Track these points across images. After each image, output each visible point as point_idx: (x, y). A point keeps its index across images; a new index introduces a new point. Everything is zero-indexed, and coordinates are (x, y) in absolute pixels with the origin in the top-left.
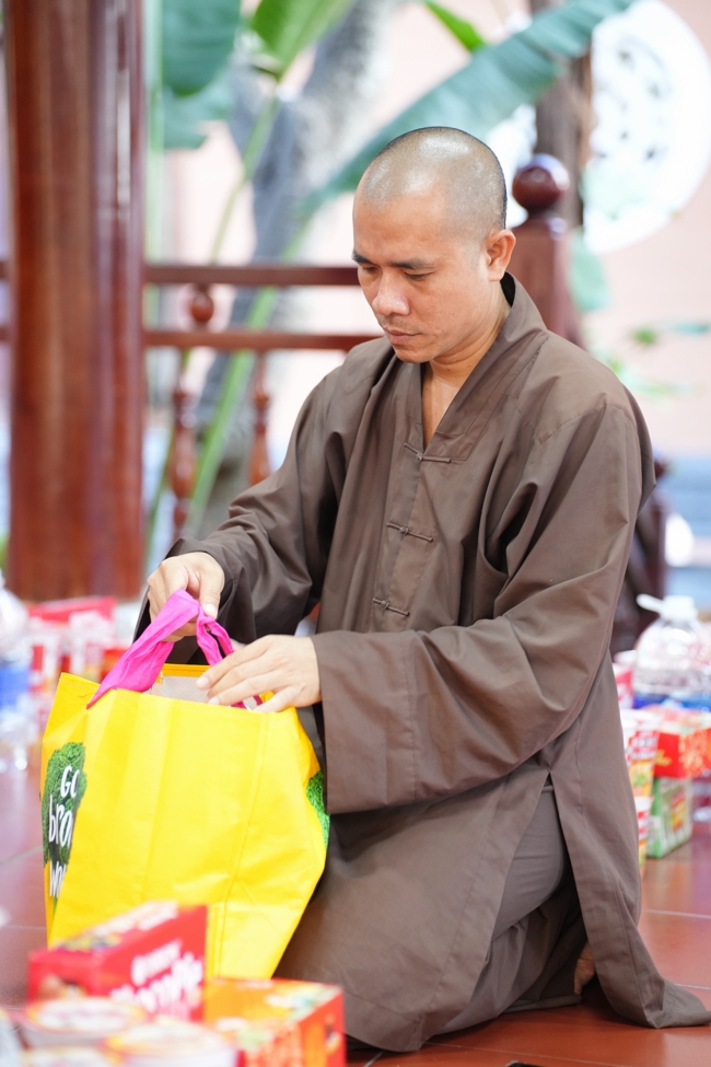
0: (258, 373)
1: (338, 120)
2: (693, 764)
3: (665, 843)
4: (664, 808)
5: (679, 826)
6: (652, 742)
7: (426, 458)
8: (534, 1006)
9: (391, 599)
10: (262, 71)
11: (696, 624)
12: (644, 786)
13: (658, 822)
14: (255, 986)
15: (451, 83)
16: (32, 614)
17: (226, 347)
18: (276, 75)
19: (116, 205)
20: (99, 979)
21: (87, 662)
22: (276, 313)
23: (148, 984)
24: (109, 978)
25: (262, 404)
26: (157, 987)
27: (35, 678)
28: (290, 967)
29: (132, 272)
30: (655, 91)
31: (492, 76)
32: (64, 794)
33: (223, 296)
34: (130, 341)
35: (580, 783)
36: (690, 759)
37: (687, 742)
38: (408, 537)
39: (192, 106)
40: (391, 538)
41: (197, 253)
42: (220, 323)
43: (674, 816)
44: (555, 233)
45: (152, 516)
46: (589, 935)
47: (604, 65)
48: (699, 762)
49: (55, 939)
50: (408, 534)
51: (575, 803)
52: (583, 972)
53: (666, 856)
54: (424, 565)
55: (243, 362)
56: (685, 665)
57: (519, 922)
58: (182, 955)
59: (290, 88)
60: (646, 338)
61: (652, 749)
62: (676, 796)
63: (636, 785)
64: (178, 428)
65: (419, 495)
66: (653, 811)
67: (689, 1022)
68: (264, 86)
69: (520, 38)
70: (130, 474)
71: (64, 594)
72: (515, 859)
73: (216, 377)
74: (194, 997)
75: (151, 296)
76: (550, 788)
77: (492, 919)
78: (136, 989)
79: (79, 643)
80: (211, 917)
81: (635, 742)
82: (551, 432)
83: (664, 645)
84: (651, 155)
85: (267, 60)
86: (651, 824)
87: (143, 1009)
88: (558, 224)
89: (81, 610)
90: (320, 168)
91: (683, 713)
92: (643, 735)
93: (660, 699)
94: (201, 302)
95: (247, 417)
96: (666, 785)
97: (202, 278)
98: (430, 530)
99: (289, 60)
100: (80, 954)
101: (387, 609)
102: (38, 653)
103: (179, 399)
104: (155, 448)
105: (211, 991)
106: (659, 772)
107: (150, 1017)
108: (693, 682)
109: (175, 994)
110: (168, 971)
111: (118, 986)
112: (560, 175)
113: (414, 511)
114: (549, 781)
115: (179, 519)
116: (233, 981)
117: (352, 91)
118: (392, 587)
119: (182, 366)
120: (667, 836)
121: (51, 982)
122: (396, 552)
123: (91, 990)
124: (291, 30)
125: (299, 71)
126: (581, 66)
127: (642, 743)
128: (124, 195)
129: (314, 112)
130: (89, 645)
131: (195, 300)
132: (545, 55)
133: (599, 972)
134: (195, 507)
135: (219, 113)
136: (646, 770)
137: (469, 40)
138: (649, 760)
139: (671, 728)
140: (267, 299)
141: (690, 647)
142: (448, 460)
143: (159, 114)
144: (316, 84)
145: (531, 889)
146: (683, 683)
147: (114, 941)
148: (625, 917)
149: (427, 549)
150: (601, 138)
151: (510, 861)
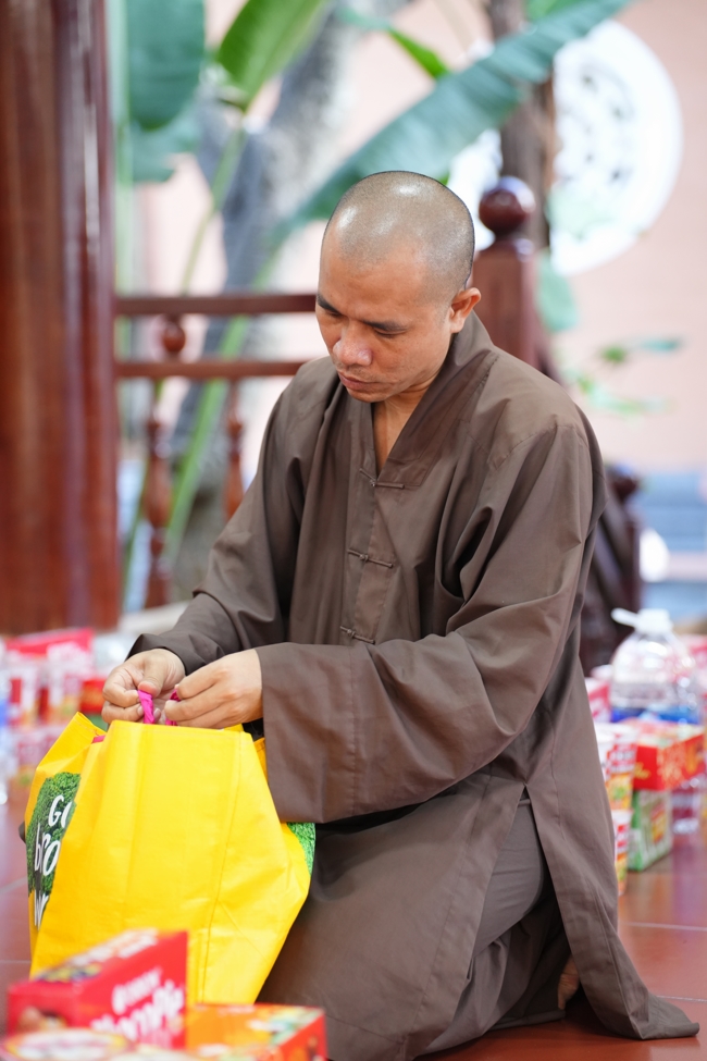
0: (232, 400)
1: (305, 150)
2: (671, 776)
3: (646, 856)
4: (644, 821)
5: (659, 839)
6: (630, 755)
7: (380, 484)
8: (520, 1022)
9: (356, 627)
10: (227, 103)
11: (672, 637)
12: (623, 799)
13: (638, 835)
14: (237, 1011)
15: (417, 110)
16: (9, 647)
17: (198, 376)
18: (242, 107)
19: (83, 239)
20: (79, 1009)
21: (66, 693)
22: (248, 342)
23: (128, 1013)
24: (89, 1009)
25: (235, 432)
26: (138, 1015)
27: (14, 712)
28: (273, 992)
29: (102, 304)
30: (618, 113)
31: (456, 103)
32: (52, 823)
33: (195, 327)
34: (102, 373)
35: (557, 794)
36: (669, 771)
37: (666, 754)
38: (370, 564)
39: (160, 140)
40: (352, 566)
41: (168, 283)
42: (192, 352)
43: (654, 829)
44: (522, 255)
45: (128, 548)
46: (572, 946)
47: (567, 90)
48: (678, 774)
49: (36, 971)
50: (368, 561)
51: (553, 815)
52: (567, 987)
53: (647, 869)
54: (385, 591)
55: (217, 391)
56: (661, 678)
57: (501, 938)
58: (162, 983)
59: (257, 119)
60: (615, 357)
61: (630, 762)
62: (657, 808)
63: (615, 799)
64: (153, 459)
65: (376, 521)
66: (634, 824)
67: (674, 1034)
68: (230, 118)
69: (482, 65)
70: (104, 505)
71: (41, 626)
72: (493, 874)
73: (190, 407)
74: (176, 1024)
75: (122, 329)
76: (527, 801)
77: (472, 936)
78: (116, 1018)
79: (57, 674)
80: (192, 943)
81: (613, 756)
82: (505, 457)
83: (639, 658)
84: (616, 175)
85: (233, 92)
86: (631, 837)
87: (124, 1037)
88: (525, 245)
89: (59, 642)
90: (288, 198)
91: (661, 726)
92: (621, 748)
93: (638, 712)
94: (173, 333)
95: (221, 446)
96: (646, 797)
97: (173, 309)
98: (388, 556)
99: (254, 91)
100: (59, 984)
101: (354, 638)
102: (16, 687)
103: (152, 429)
104: (130, 481)
105: (192, 1018)
106: (638, 785)
107: (132, 1046)
108: (669, 694)
109: (156, 1022)
110: (148, 999)
111: (99, 1016)
112: (525, 196)
113: (373, 538)
114: (526, 794)
115: (156, 548)
116: (215, 1006)
117: (318, 121)
118: (357, 615)
119: (155, 396)
120: (647, 849)
121: (31, 1014)
122: (357, 579)
123: (70, 1022)
124: (256, 62)
125: (265, 101)
126: (544, 92)
127: (619, 756)
128: (93, 228)
129: (282, 143)
130: (68, 677)
131: (166, 331)
132: (508, 80)
133: (584, 982)
134: (172, 536)
135: (186, 146)
136: (625, 784)
137: (432, 67)
138: (627, 774)
139: (648, 741)
140: (239, 328)
141: (666, 660)
142: (401, 486)
143: (127, 149)
144: (283, 114)
145: (511, 903)
146: (660, 696)
147: (93, 970)
148: (606, 926)
149: (388, 576)
150: (567, 161)
151: (489, 876)
